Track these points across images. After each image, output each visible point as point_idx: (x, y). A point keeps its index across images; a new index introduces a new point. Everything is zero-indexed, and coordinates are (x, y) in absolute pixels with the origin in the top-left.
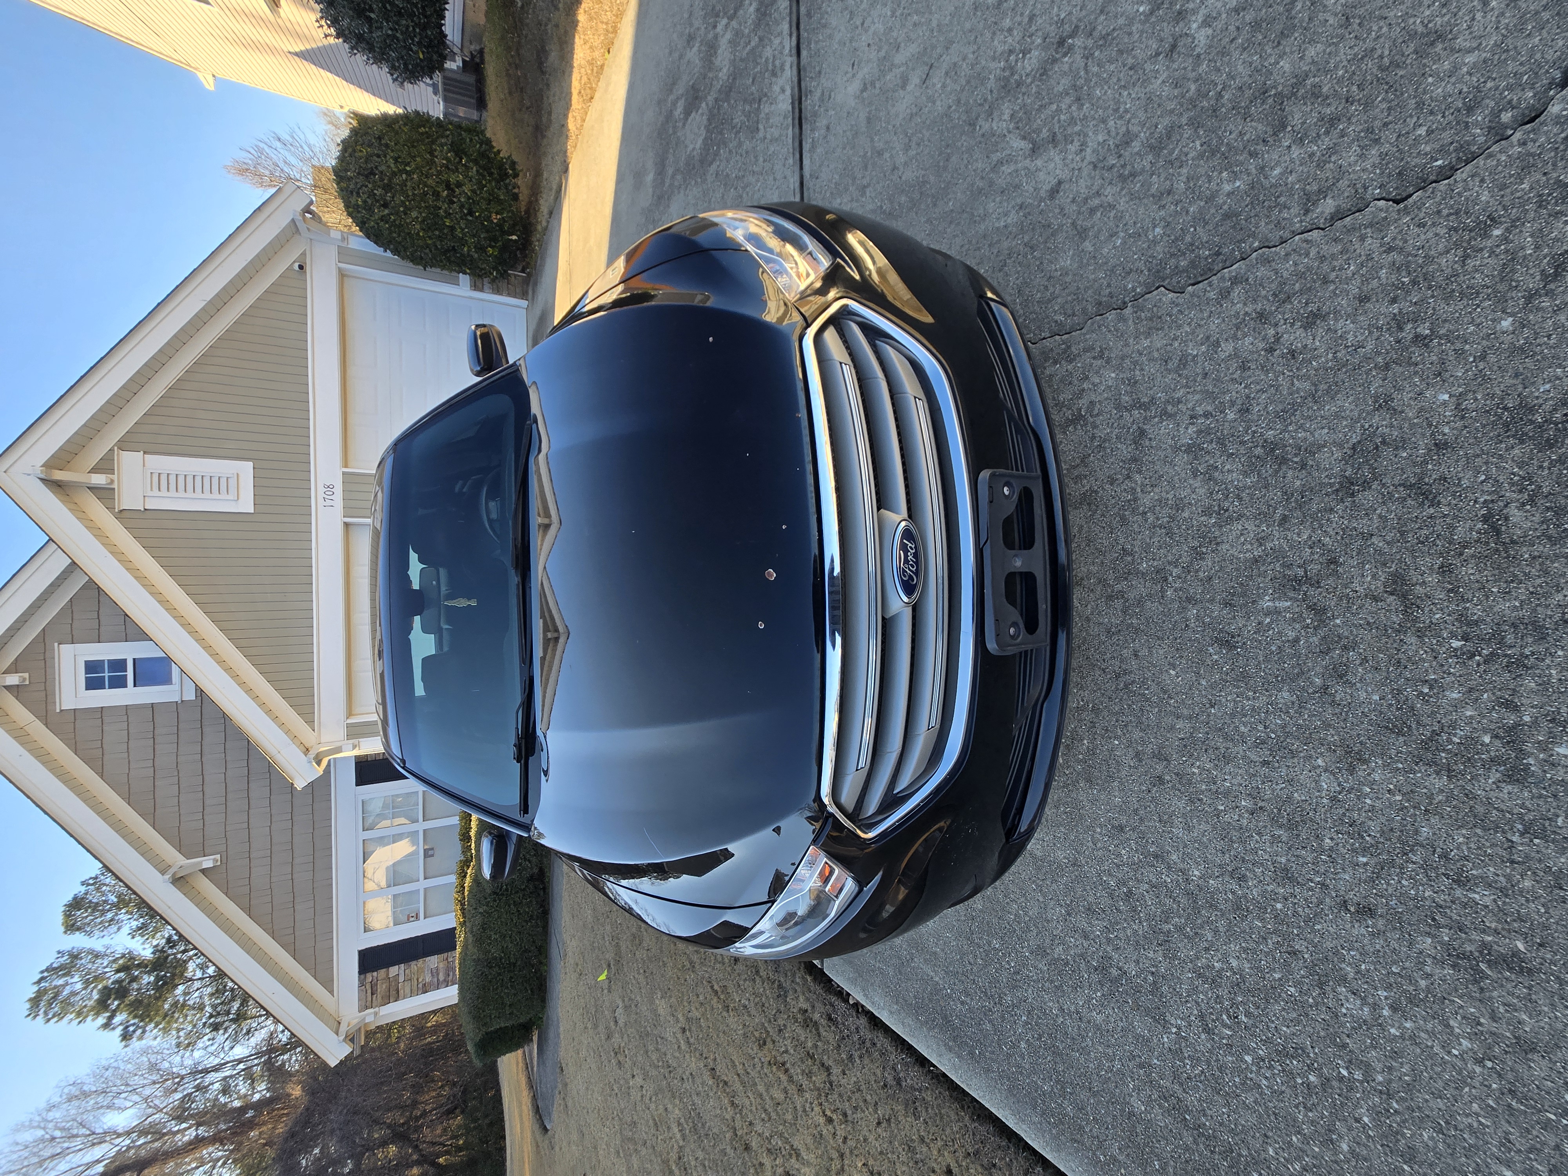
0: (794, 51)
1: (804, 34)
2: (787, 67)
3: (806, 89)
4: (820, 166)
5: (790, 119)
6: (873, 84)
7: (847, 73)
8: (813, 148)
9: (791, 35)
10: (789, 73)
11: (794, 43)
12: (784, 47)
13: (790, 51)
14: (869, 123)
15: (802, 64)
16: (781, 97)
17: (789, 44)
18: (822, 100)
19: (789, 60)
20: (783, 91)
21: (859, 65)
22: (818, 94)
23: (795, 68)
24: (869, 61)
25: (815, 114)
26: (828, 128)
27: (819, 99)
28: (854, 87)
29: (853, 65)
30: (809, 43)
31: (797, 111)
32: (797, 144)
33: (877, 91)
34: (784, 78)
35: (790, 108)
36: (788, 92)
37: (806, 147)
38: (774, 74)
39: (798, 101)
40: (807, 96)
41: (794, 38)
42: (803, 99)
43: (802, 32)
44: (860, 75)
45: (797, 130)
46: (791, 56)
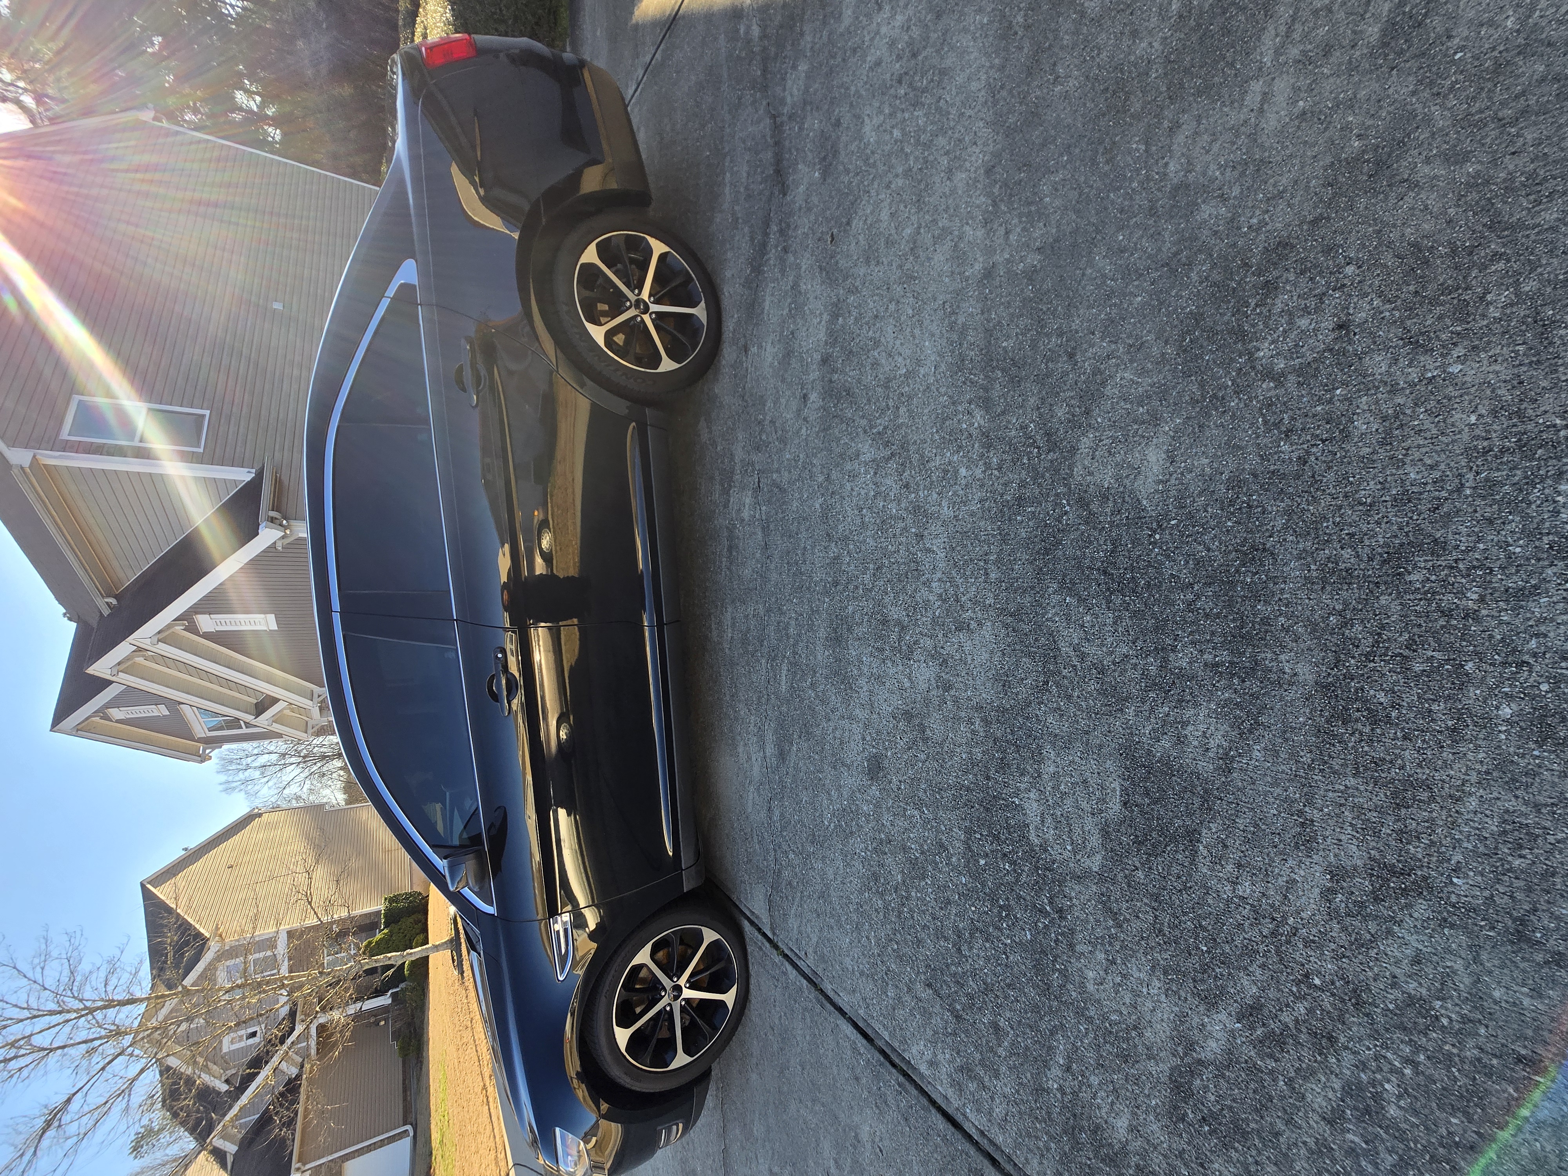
0: (959, 1118)
1: (963, 1145)
2: (950, 1093)
3: (907, 1092)
4: (838, 1043)
5: (896, 1045)
6: (855, 1148)
7: (881, 1140)
8: (855, 1049)
9: (982, 1133)
10: (942, 1089)
11: (967, 1126)
12: (979, 1111)
13: (964, 1115)
14: (834, 1115)
15: (934, 1111)
16: (928, 1055)
17: (973, 1120)
18: (882, 1097)
19: (954, 1103)
20: (932, 1064)
21: (876, 1154)
22: (891, 1101)
23: (940, 1101)
24: (871, 1164)
25: (877, 1077)
26: (857, 1079)
27: (885, 1094)
28: (865, 1132)
29: (881, 1151)
30: (944, 1139)
31: (897, 1061)
32: (869, 1032)
33: (848, 1145)
34: (944, 1077)
35: (906, 1056)
36: (923, 1068)
37: (861, 1042)
38: (966, 1069)
39: (906, 1073)
40: (900, 1085)
41: (973, 1132)
42: (901, 1079)
43: (968, 1146)
44: (868, 1146)
45: (880, 1043)
46: (957, 1109)
